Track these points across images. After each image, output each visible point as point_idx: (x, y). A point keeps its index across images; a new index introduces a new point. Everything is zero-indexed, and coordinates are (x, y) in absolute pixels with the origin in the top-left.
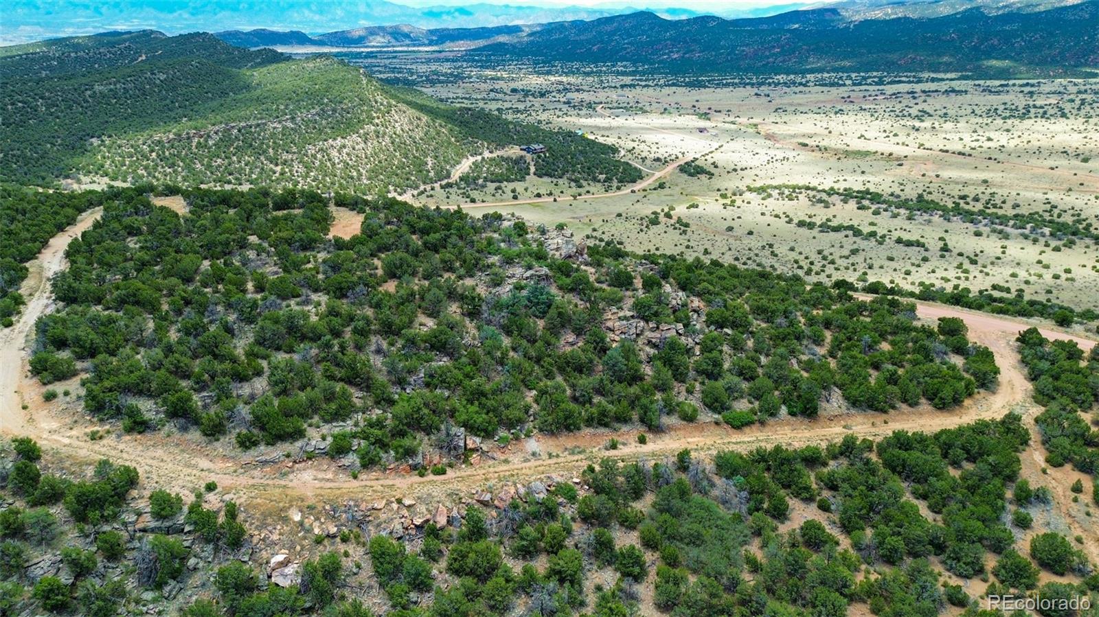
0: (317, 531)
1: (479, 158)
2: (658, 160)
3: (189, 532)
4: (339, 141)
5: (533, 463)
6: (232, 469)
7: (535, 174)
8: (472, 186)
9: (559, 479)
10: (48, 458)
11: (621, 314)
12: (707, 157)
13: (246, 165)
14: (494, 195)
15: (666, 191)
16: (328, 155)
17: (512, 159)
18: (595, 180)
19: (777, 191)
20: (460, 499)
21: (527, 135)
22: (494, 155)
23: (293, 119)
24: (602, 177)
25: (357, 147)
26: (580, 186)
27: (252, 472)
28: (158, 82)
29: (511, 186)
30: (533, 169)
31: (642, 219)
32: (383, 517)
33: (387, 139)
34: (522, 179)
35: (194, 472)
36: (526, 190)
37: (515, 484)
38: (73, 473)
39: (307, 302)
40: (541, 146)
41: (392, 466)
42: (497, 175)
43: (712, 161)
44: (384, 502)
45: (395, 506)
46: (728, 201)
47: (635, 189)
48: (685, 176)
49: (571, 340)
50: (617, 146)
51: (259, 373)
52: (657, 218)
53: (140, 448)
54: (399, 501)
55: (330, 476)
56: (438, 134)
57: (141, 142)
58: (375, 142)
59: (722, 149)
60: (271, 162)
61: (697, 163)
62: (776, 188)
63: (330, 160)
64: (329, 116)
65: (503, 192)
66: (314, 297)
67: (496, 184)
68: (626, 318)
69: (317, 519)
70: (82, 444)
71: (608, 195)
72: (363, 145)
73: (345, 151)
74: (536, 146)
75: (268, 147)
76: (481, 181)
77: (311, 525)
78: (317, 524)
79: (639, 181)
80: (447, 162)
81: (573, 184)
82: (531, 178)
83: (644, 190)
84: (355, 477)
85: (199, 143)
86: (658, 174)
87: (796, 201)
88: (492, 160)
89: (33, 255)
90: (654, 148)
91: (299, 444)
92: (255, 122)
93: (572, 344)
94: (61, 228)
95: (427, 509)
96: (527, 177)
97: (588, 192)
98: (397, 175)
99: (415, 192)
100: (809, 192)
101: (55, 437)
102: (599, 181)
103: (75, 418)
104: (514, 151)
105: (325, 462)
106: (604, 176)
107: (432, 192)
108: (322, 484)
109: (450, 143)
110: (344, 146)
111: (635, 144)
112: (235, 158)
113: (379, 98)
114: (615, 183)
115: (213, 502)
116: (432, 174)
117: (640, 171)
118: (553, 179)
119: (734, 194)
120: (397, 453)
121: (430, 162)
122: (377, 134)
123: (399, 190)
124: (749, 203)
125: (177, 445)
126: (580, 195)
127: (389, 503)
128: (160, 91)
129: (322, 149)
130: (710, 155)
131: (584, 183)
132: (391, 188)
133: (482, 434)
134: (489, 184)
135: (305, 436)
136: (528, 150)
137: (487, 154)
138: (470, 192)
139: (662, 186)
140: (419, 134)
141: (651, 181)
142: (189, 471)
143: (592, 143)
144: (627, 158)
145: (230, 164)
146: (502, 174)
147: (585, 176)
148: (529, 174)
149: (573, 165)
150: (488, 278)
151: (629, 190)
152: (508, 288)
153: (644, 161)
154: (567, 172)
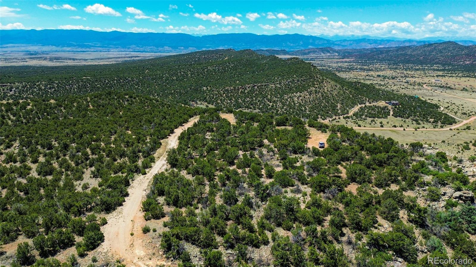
1: (363, 105)
2: (465, 114)
4: (298, 94)
7: (392, 115)
8: (359, 119)
13: (258, 101)
14: (370, 124)
15: (471, 131)
16: (293, 99)
17: (380, 107)
18: (427, 121)
21: (388, 96)
22: (372, 105)
23: (280, 83)
24: (432, 120)
25: (306, 97)
26: (419, 124)
28: (230, 67)
29: (380, 120)
30: (391, 113)
31: (458, 145)
33: (320, 94)
34: (386, 117)
36: (388, 123)
39: (298, 191)
40: (397, 102)
42: (372, 114)
47: (452, 128)
50: (438, 105)
52: (468, 146)
56: (344, 93)
57: (221, 90)
58: (314, 95)
60: (269, 101)
63: (293, 102)
64: (296, 83)
65: (375, 123)
66: (303, 188)
67: (372, 119)
71: (435, 130)
72: (309, 96)
73: (300, 98)
74: (395, 102)
75: (268, 94)
76: (364, 117)
79: (454, 124)
80: (347, 106)
81: (414, 122)
82: (391, 117)
83: (458, 129)
85: (242, 91)
86: (465, 122)
88: (370, 107)
89: (165, 137)
90: (461, 108)
92: (264, 84)
96: (388, 117)
97: (424, 127)
98: (323, 111)
99: (331, 119)
102: (430, 122)
103: (154, 251)
104: (382, 104)
106: (433, 120)
107: (338, 120)
109: (349, 98)
110: (301, 96)
111: (449, 105)
112: (254, 98)
113: (318, 76)
114: (439, 124)
116: (339, 111)
117: (454, 119)
118: (403, 119)
121: (339, 106)
122: (316, 91)
123: (323, 117)
126: (419, 128)
128: (231, 70)
129: (291, 97)
131: (421, 122)
132: (319, 116)
134: (368, 118)
136: (389, 103)
137: (367, 104)
138: (358, 122)
139: (468, 128)
140: (335, 93)
141: (461, 124)
143: (425, 102)
144: (446, 111)
145: (252, 101)
146: (375, 114)
147: (422, 119)
148: (389, 115)
149: (415, 113)
150: (425, 193)
151: (448, 129)
152: (443, 204)
153: (456, 114)
154: (411, 116)
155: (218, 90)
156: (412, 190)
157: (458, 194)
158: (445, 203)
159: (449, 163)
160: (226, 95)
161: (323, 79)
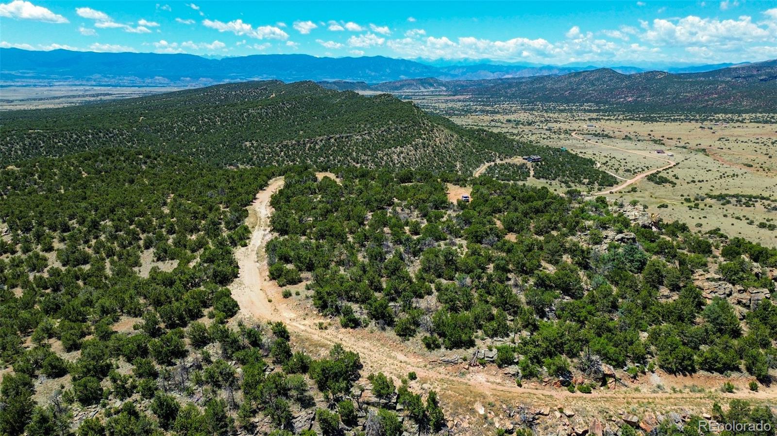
0: (497, 425)
1: (493, 164)
2: (628, 171)
3: (400, 410)
4: (399, 149)
5: (660, 394)
6: (422, 364)
7: (534, 176)
9: (691, 412)
10: (294, 339)
11: (708, 276)
12: (667, 171)
13: (338, 162)
15: (638, 194)
16: (391, 158)
17: (516, 165)
18: (580, 182)
19: (735, 199)
20: (611, 417)
21: (526, 150)
22: (504, 162)
23: (369, 133)
24: (586, 181)
25: (410, 153)
26: (570, 187)
27: (438, 368)
28: (286, 109)
30: (532, 173)
32: (549, 422)
33: (430, 148)
34: (525, 179)
35: (395, 362)
37: (654, 411)
38: (311, 352)
39: (453, 244)
40: (539, 157)
41: (546, 380)
42: (506, 175)
43: (673, 174)
44: (548, 409)
45: (558, 414)
46: (692, 204)
47: (612, 191)
48: (652, 184)
49: (666, 294)
50: (593, 160)
51: (430, 293)
53: (353, 339)
54: (561, 410)
55: (499, 381)
56: (464, 146)
57: (275, 145)
58: (422, 150)
59: (679, 166)
60: (354, 161)
61: (660, 174)
62: (733, 196)
63: (392, 161)
64: (393, 132)
66: (458, 241)
68: (713, 280)
69: (497, 415)
70: (313, 331)
72: (414, 152)
73: (402, 155)
74: (535, 157)
75: (353, 151)
77: (492, 419)
78: (496, 420)
79: (615, 185)
80: (470, 166)
81: (563, 185)
82: (531, 179)
83: (621, 192)
84: (520, 385)
85: (310, 147)
86: (629, 182)
87: (752, 208)
88: (502, 165)
89: (249, 203)
91: (471, 351)
92: (345, 135)
93: (667, 297)
94: (262, 187)
95: (585, 421)
96: (528, 178)
100: (764, 201)
101: (294, 324)
102: (584, 184)
103: (306, 312)
104: (518, 160)
105: (494, 368)
106: (588, 180)
108: (494, 386)
109: (472, 153)
110: (402, 152)
111: (608, 159)
112: (331, 157)
113: (425, 122)
114: (596, 186)
115: (415, 388)
116: (460, 173)
117: (615, 178)
118: (548, 181)
119: (697, 199)
120: (549, 368)
121: (458, 165)
122: (423, 144)
124: (711, 206)
125: (378, 340)
127: (552, 411)
128: (287, 115)
129: (387, 154)
130: (670, 170)
131: (572, 185)
133: (614, 363)
135: (475, 345)
136: (529, 159)
137: (498, 161)
139: (634, 190)
140: (451, 146)
141: (625, 185)
142: (392, 361)
143: (575, 157)
144: (604, 168)
145: (328, 161)
146: (509, 176)
147: (573, 179)
148: (529, 176)
149: (563, 172)
150: (588, 237)
151: (609, 192)
152: (605, 246)
153: (617, 171)
154: (559, 176)
155: (270, 145)
156: (574, 235)
157: (620, 236)
158: (607, 245)
159: (610, 208)
160: (285, 154)
161: (433, 126)
